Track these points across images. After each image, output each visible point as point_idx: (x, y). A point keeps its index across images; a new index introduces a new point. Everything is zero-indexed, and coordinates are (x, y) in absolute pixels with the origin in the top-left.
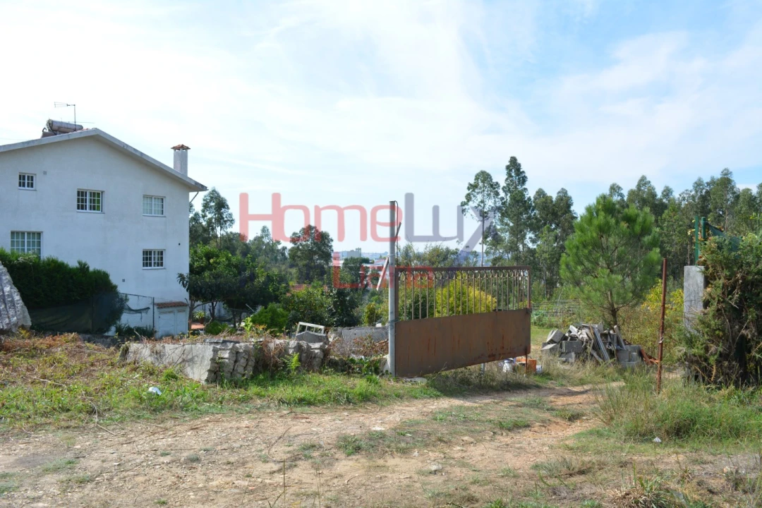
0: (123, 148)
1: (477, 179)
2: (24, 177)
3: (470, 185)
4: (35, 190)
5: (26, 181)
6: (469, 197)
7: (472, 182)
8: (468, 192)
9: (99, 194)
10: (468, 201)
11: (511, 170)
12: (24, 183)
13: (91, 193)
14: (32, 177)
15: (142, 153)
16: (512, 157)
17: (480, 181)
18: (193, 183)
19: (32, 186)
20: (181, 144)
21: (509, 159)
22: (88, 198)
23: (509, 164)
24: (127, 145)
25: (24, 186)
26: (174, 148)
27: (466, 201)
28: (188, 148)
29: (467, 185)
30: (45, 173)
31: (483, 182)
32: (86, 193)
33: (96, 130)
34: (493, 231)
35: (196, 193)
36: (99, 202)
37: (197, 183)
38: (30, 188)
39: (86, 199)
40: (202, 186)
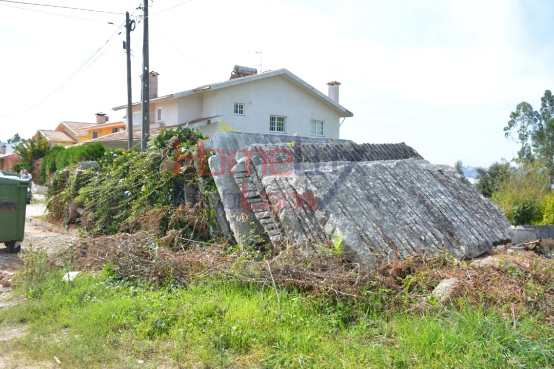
0: (301, 84)
1: (518, 108)
2: (237, 106)
3: (513, 113)
4: (244, 116)
5: (239, 109)
6: (511, 124)
7: (515, 111)
8: (510, 119)
9: (283, 119)
10: (511, 126)
11: (545, 101)
12: (237, 111)
13: (278, 118)
14: (242, 106)
15: (313, 88)
16: (547, 91)
17: (521, 110)
18: (345, 111)
19: (242, 113)
20: (334, 81)
21: (544, 92)
22: (276, 122)
23: (544, 96)
24: (304, 82)
25: (237, 113)
26: (329, 84)
27: (508, 126)
28: (340, 84)
29: (510, 114)
30: (250, 103)
31: (524, 111)
32: (275, 118)
33: (284, 70)
34: (527, 151)
35: (344, 118)
36: (283, 125)
37: (347, 111)
38: (241, 114)
39: (275, 123)
40: (350, 113)
